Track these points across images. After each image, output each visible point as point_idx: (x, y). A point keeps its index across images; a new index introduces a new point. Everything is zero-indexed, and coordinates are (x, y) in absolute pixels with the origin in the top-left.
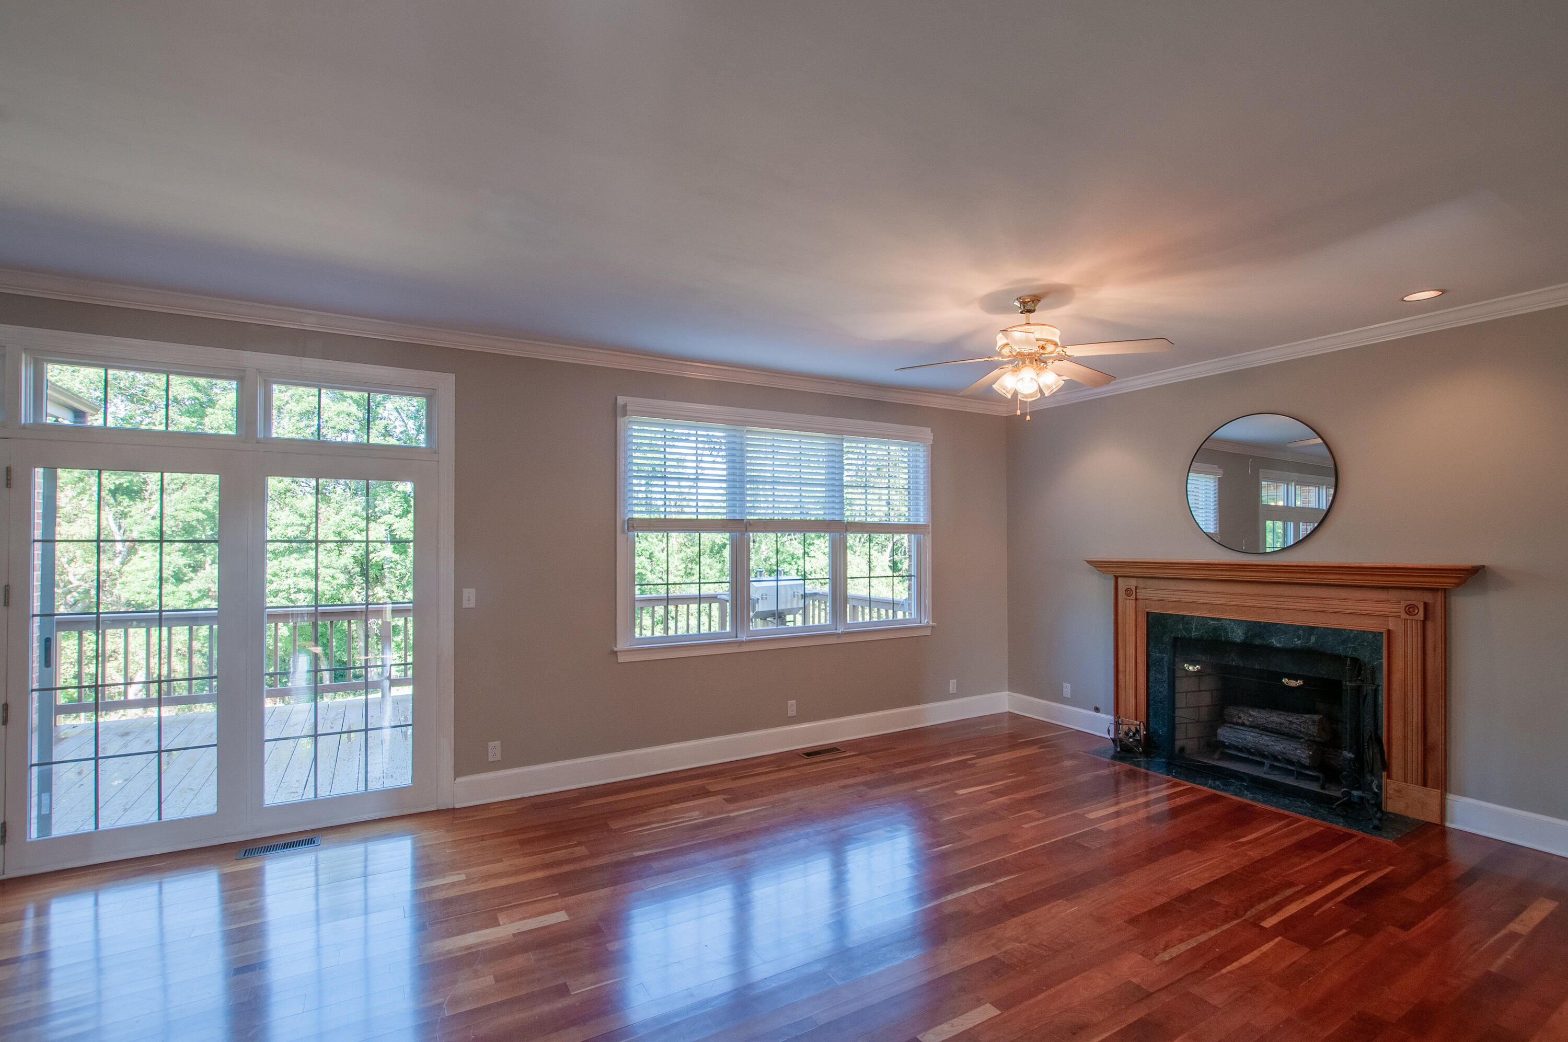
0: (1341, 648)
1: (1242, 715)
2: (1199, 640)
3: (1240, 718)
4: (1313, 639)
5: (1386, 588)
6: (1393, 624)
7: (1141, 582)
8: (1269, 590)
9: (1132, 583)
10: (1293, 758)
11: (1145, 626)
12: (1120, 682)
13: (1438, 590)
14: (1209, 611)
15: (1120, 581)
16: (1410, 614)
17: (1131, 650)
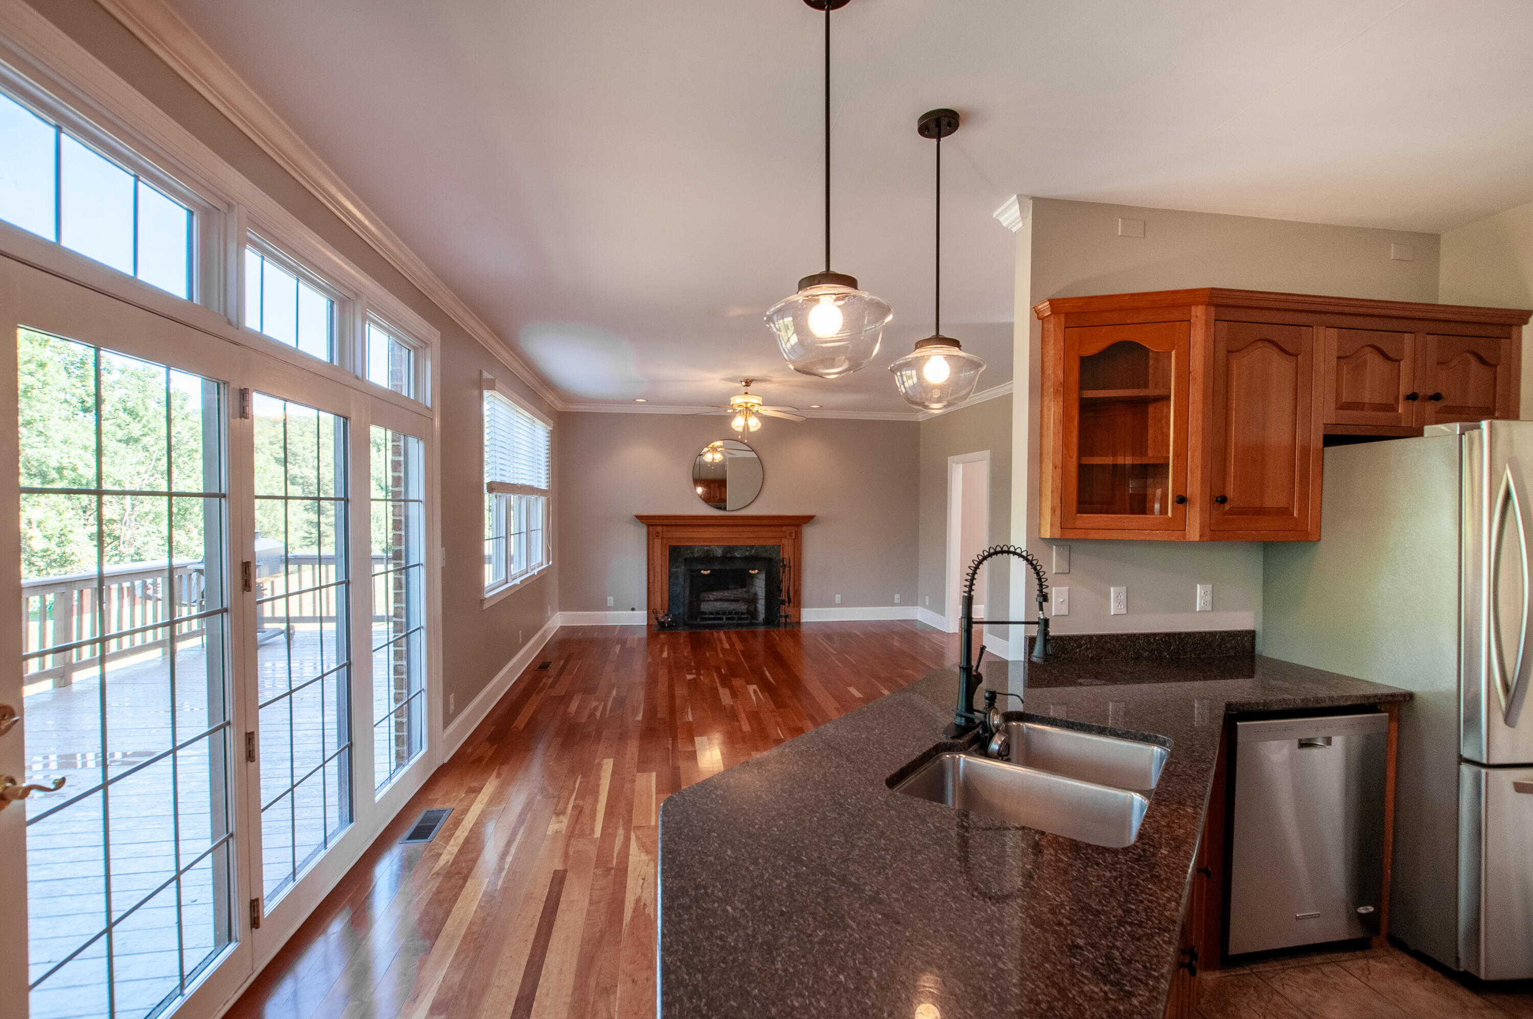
0: (765, 554)
1: (708, 596)
2: (698, 558)
5: (781, 526)
6: (784, 541)
7: (665, 528)
8: (735, 529)
9: (659, 529)
10: (740, 611)
11: (668, 553)
12: (651, 589)
13: (799, 526)
14: (705, 541)
15: (651, 528)
16: (790, 536)
17: (658, 569)
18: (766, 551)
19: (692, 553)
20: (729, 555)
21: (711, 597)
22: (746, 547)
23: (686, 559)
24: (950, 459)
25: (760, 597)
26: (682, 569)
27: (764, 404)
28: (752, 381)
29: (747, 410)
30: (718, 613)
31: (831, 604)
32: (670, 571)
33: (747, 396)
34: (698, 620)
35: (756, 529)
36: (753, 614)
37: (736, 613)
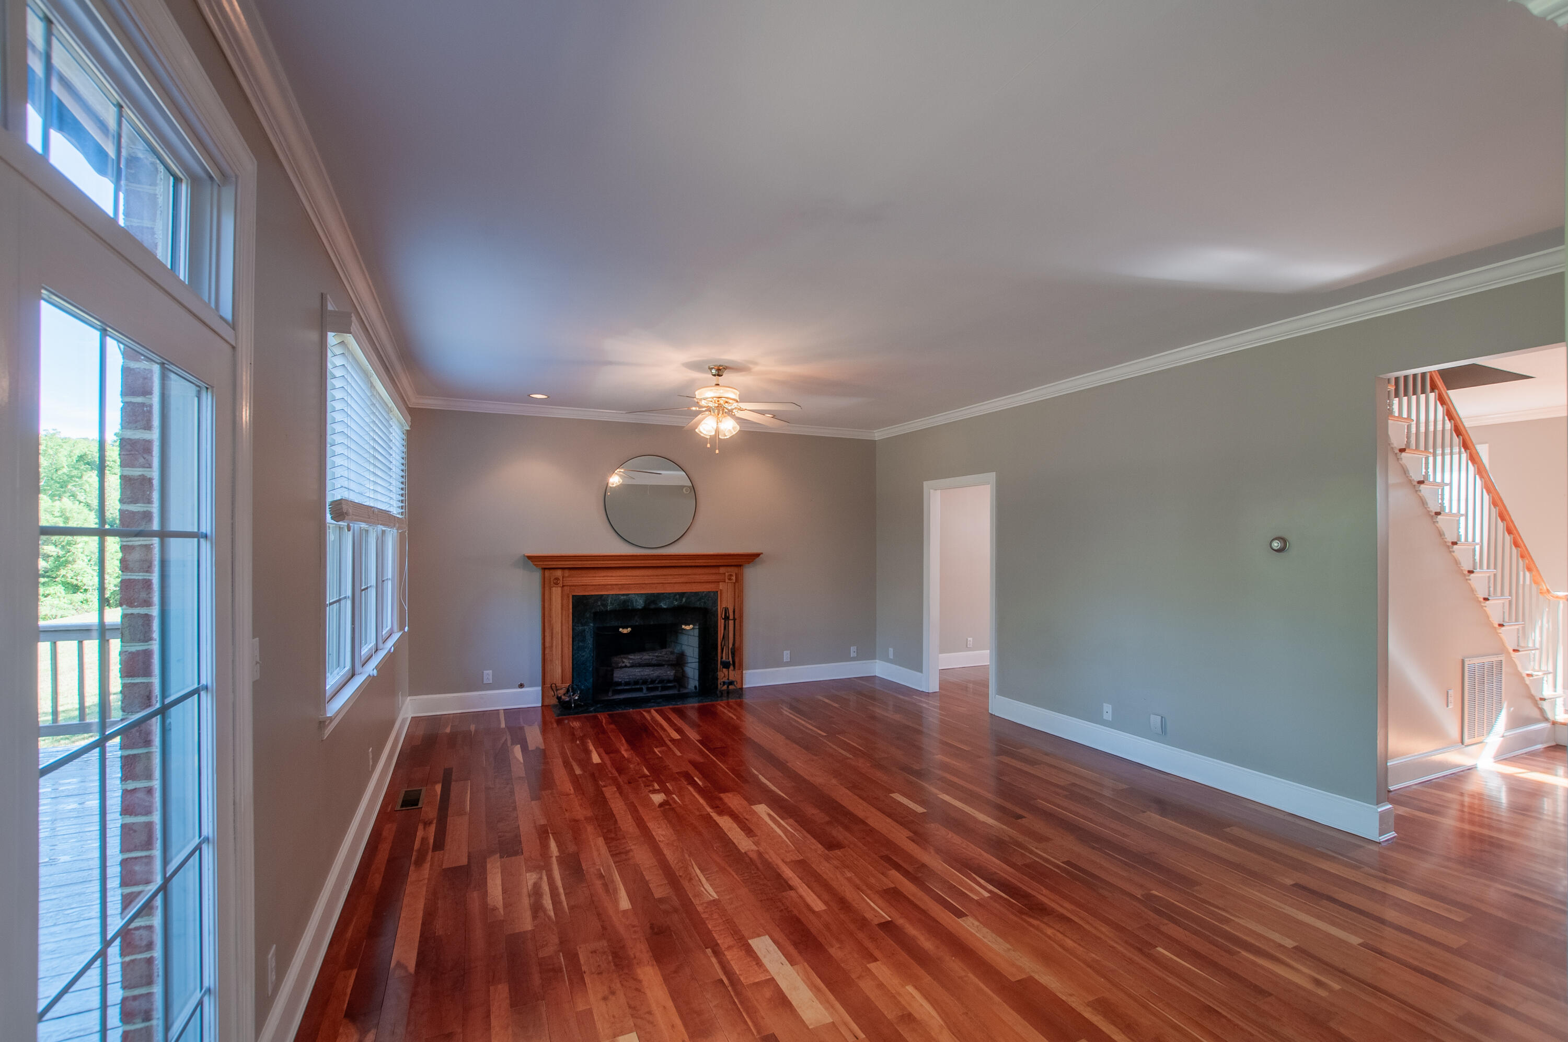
0: (698, 603)
1: (624, 660)
2: (612, 611)
3: (623, 662)
4: (684, 600)
5: (718, 566)
6: (722, 586)
7: (567, 573)
8: (659, 572)
9: (559, 573)
10: (666, 678)
11: (571, 606)
12: (547, 656)
13: (739, 566)
14: (620, 589)
15: (547, 573)
16: (730, 579)
17: (557, 628)
18: (699, 600)
19: (605, 605)
20: (653, 606)
21: (627, 662)
22: (676, 594)
23: (595, 614)
24: (926, 484)
25: (690, 660)
26: (589, 629)
27: (743, 399)
28: (726, 368)
29: (720, 409)
30: (636, 683)
31: (779, 663)
32: (573, 629)
33: (717, 387)
34: (610, 694)
35: (689, 571)
36: (681, 679)
37: (662, 681)
